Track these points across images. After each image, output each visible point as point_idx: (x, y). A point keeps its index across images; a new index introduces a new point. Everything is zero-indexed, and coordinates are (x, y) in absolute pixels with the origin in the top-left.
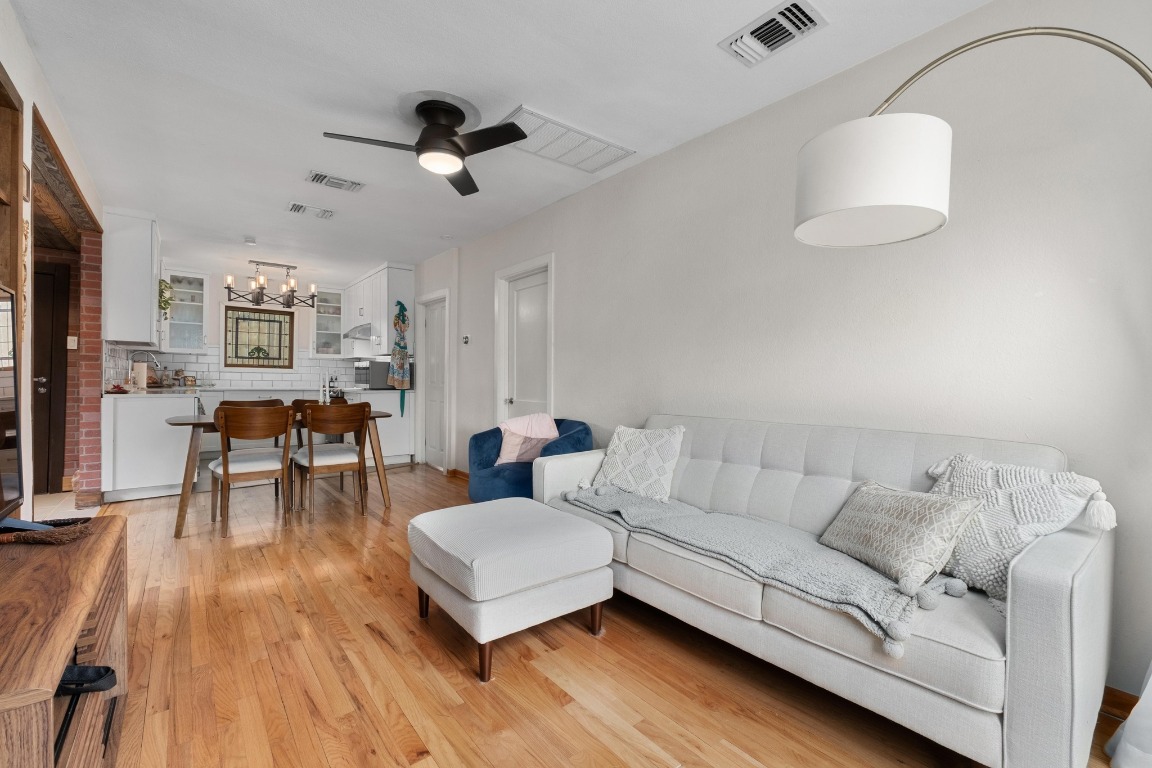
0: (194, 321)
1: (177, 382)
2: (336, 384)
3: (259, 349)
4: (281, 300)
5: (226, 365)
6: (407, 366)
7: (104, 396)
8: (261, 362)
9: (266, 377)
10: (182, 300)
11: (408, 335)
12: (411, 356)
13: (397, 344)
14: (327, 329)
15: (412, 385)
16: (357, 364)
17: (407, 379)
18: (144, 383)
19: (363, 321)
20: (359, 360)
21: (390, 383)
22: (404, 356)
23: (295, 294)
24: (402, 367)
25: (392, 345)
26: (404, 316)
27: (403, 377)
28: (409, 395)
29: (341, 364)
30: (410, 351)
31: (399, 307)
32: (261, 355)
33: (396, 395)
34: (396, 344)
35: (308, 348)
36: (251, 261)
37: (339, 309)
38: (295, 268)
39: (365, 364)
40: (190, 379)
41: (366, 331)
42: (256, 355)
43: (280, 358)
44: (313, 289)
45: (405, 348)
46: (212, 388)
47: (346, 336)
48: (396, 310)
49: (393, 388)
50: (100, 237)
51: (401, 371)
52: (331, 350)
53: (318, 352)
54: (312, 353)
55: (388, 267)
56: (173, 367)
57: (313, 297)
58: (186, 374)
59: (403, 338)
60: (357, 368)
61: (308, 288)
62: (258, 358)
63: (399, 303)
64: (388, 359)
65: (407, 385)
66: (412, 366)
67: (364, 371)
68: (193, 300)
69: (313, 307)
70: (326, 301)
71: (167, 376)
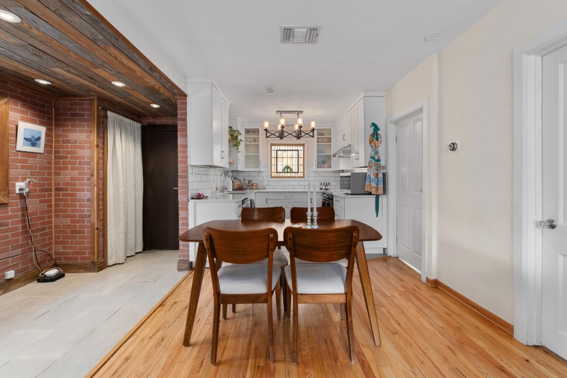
0: (256, 153)
1: (248, 187)
2: (329, 187)
3: (287, 167)
4: (294, 134)
5: (271, 177)
6: (381, 176)
7: (190, 200)
8: (289, 175)
9: (292, 183)
10: (250, 142)
11: (381, 149)
12: (384, 167)
13: (373, 158)
14: (323, 152)
15: (385, 191)
16: (341, 174)
17: (381, 186)
18: (231, 189)
19: (346, 144)
20: (343, 171)
21: (367, 189)
22: (379, 167)
23: (302, 129)
24: (377, 176)
25: (369, 159)
26: (377, 134)
27: (377, 184)
28: (383, 199)
29: (332, 174)
30: (382, 163)
31: (373, 127)
32: (289, 171)
33: (372, 199)
34: (371, 157)
35: (313, 165)
36: (277, 111)
37: (330, 139)
38: (302, 112)
39: (349, 174)
40: (255, 185)
41: (347, 152)
42: (286, 170)
43: (298, 172)
44: (313, 125)
45: (379, 160)
46: (264, 191)
47: (334, 156)
48: (371, 130)
49: (370, 194)
50: (186, 99)
51: (376, 180)
52: (326, 165)
53: (318, 167)
54: (315, 168)
55: (364, 97)
56: (247, 179)
57: (313, 130)
58: (253, 182)
59: (377, 153)
60: (341, 177)
61: (310, 125)
62: (287, 172)
63: (373, 124)
64: (365, 170)
65: (381, 191)
66: (384, 175)
67: (347, 179)
68: (255, 142)
69: (313, 137)
70: (322, 134)
71: (245, 184)
